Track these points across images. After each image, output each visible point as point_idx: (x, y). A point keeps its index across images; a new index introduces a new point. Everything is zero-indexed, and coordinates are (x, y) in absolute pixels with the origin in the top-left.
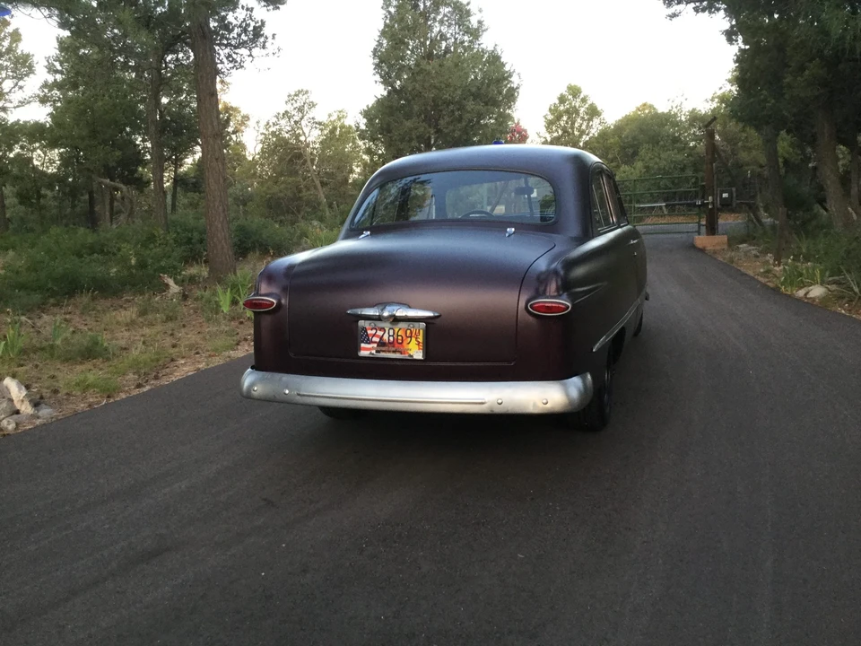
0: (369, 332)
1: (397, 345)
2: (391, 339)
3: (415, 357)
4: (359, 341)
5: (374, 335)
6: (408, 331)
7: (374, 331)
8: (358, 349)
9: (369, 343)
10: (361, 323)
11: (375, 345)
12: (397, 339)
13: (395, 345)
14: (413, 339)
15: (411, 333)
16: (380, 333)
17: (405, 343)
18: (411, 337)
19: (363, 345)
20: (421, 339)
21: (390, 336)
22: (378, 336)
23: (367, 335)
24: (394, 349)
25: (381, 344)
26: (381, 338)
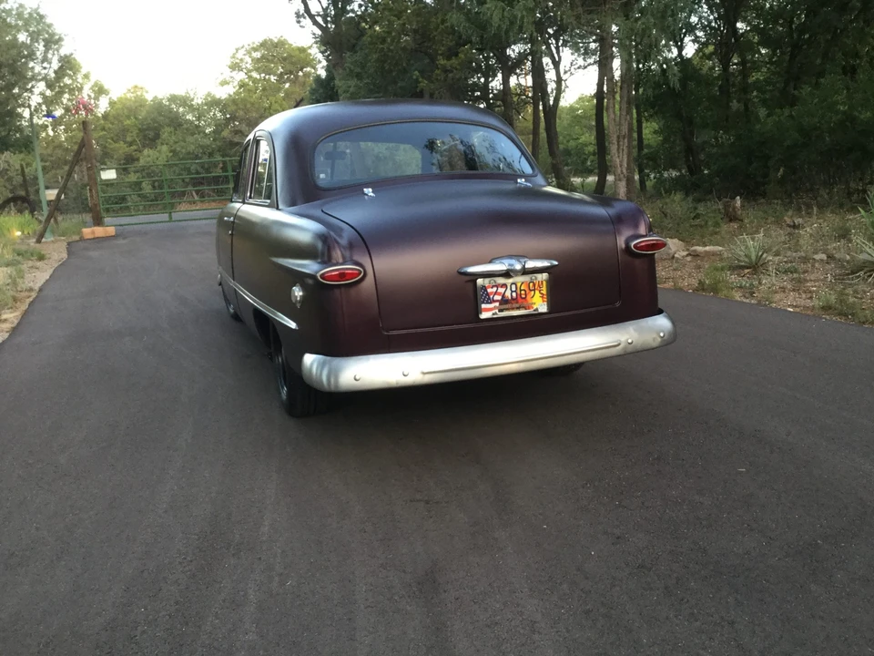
0: (489, 290)
1: (520, 301)
2: (514, 294)
3: (540, 311)
4: (479, 302)
5: (496, 293)
6: (531, 284)
7: (495, 289)
8: (478, 311)
9: (491, 303)
10: (480, 281)
11: (497, 304)
12: (521, 294)
13: (519, 301)
14: (537, 292)
15: (534, 285)
16: (501, 290)
17: (528, 297)
18: (534, 290)
19: (483, 306)
20: (544, 292)
21: (512, 292)
22: (499, 294)
23: (488, 294)
24: (517, 305)
25: (504, 301)
26: (503, 296)
